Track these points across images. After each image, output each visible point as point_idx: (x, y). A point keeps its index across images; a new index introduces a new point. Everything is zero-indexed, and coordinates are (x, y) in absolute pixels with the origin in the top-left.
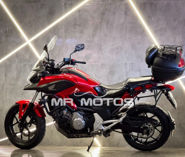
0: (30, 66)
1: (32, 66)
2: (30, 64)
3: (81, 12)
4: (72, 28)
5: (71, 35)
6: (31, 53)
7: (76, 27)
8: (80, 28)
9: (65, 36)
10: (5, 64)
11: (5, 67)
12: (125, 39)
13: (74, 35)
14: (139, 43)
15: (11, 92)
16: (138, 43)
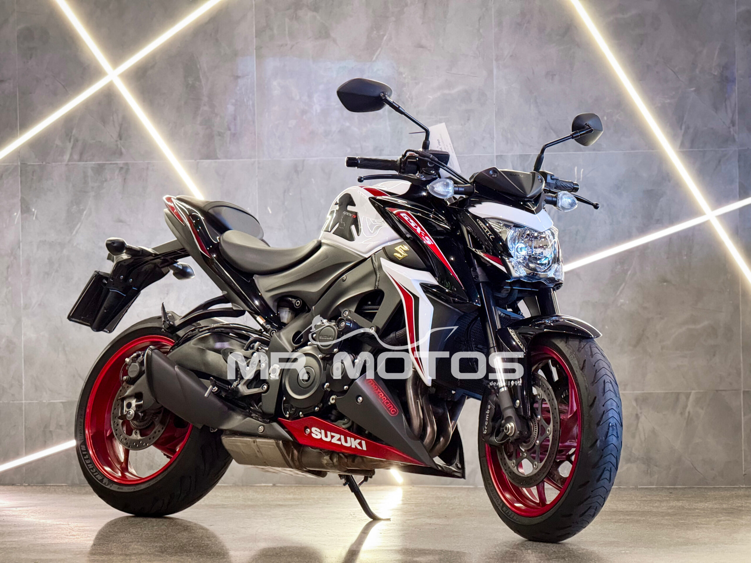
0: (121, 168)
1: (128, 170)
2: (120, 162)
4: (287, 20)
5: (282, 45)
6: (124, 118)
7: (301, 13)
8: (318, 17)
9: (259, 48)
10: (24, 164)
11: (21, 176)
12: (498, 58)
13: (292, 46)
14: (550, 75)
15: (47, 274)
16: (547, 74)
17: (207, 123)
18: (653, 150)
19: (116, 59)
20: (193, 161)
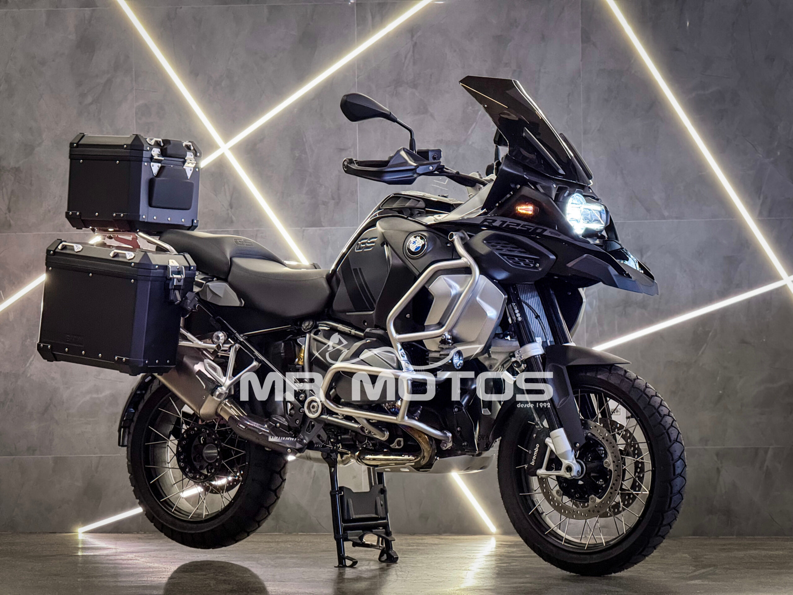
2: (231, 230)
3: (419, 34)
4: (387, 96)
6: (235, 188)
7: (400, 89)
8: (417, 94)
12: (585, 132)
14: (636, 147)
16: (632, 147)
17: (313, 193)
18: (732, 218)
19: (227, 134)
20: (300, 228)
